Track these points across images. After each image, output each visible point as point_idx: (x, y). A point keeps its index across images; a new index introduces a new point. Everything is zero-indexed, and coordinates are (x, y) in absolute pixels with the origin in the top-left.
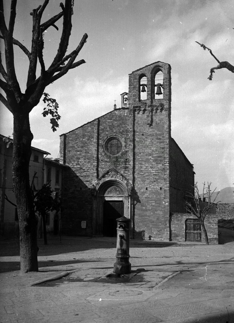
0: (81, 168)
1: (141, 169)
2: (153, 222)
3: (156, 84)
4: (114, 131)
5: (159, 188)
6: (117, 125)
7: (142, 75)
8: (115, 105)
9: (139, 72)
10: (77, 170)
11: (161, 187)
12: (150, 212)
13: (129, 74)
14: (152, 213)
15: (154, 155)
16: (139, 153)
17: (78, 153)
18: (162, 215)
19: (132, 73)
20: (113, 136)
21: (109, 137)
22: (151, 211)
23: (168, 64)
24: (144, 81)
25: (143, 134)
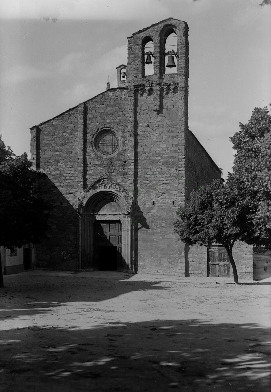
0: (61, 175)
1: (146, 176)
2: (163, 250)
3: (166, 51)
4: (108, 121)
5: (172, 203)
6: (111, 112)
7: (147, 39)
8: (108, 84)
9: (143, 35)
10: (55, 177)
11: (174, 200)
12: (159, 236)
13: (128, 38)
14: (162, 238)
15: (164, 156)
16: (142, 152)
17: (57, 153)
18: (175, 240)
19: (132, 36)
20: (106, 128)
21: (100, 130)
22: (160, 234)
23: (184, 22)
24: (150, 47)
25: (148, 125)
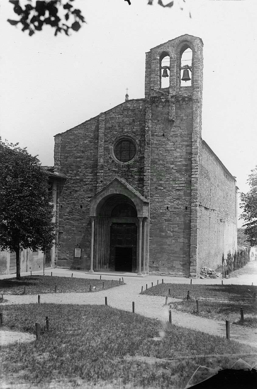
0: (81, 180)
1: (160, 182)
2: (175, 253)
3: (182, 66)
4: (126, 130)
5: (184, 208)
6: (129, 122)
7: (164, 55)
8: (127, 96)
9: (161, 50)
10: (76, 182)
11: (187, 206)
12: (172, 239)
13: (146, 53)
14: (174, 241)
15: (177, 163)
16: (157, 160)
17: (78, 160)
18: (187, 243)
19: (150, 51)
20: (124, 137)
21: (118, 139)
22: (173, 238)
23: (199, 38)
24: (166, 62)
25: (163, 134)
